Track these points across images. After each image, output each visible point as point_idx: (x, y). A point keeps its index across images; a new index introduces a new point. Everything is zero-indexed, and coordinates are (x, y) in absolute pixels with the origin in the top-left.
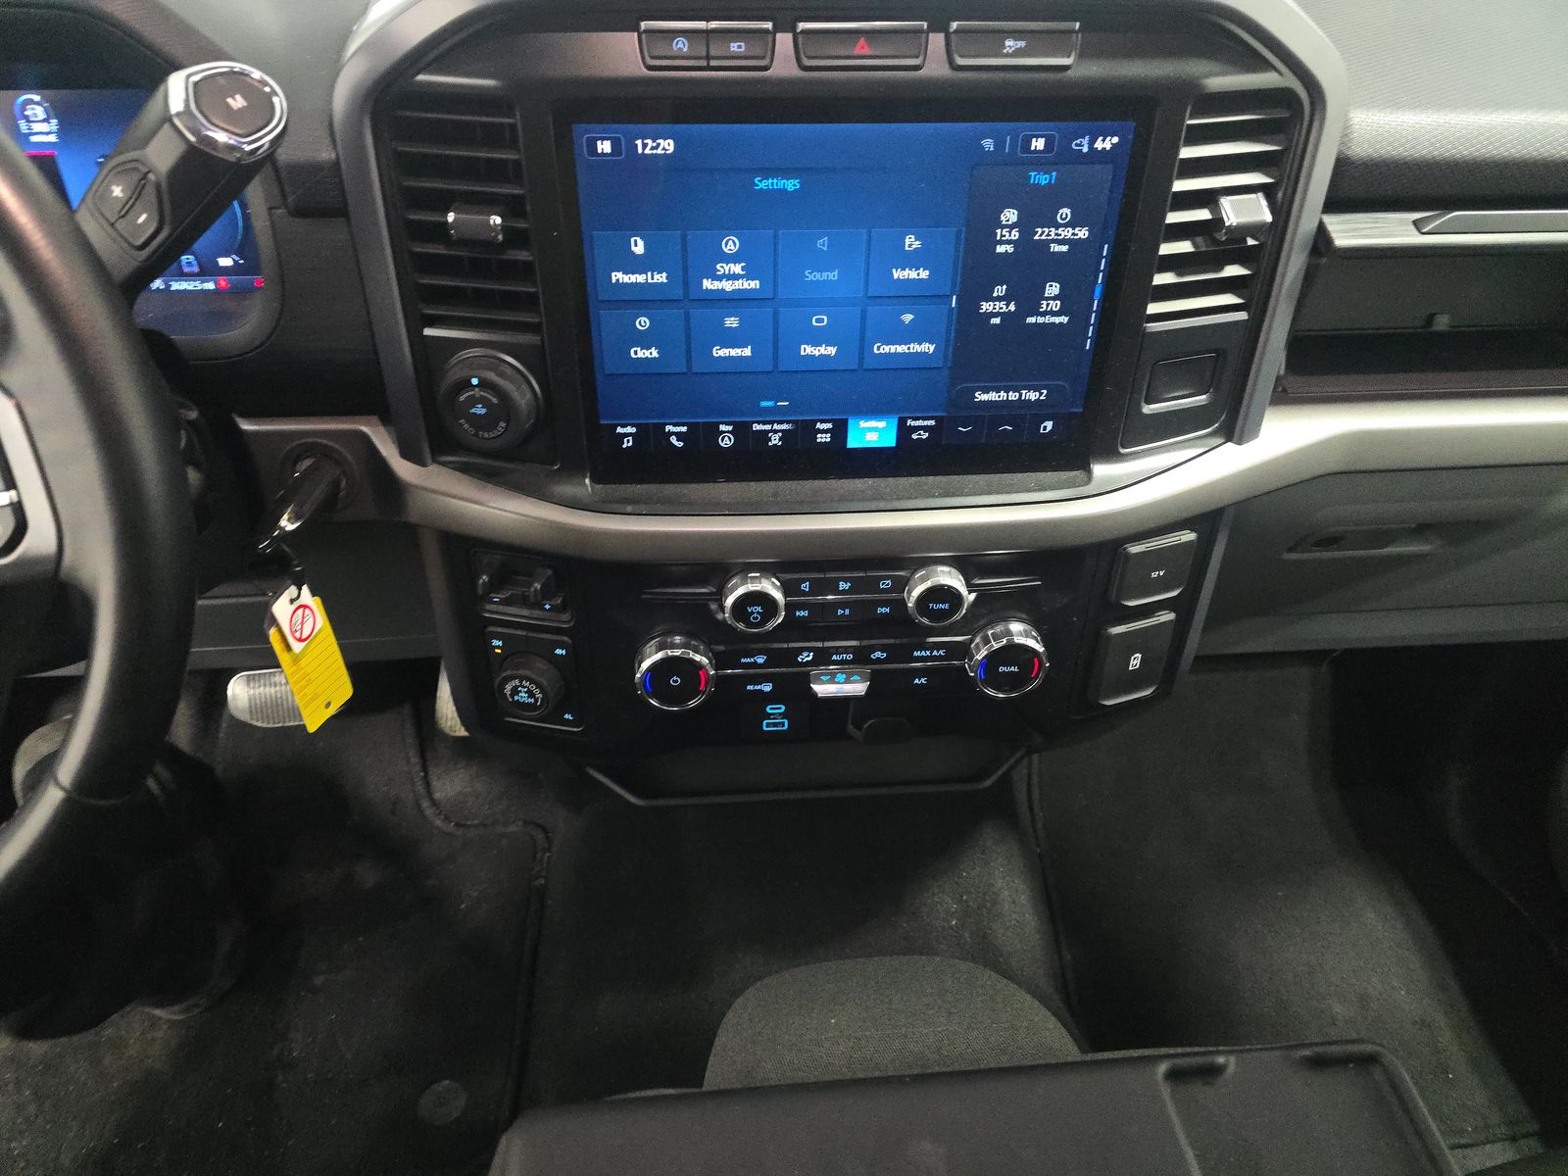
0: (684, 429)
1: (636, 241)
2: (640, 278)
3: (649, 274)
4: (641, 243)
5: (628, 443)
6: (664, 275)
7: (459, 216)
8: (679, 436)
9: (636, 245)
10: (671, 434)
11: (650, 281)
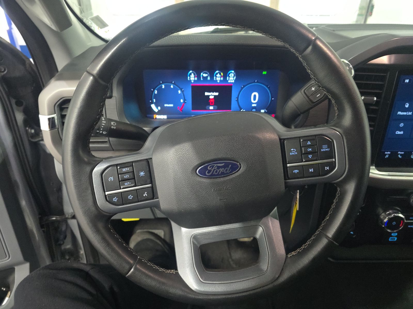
0: (403, 153)
1: (407, 104)
2: (405, 113)
3: (408, 112)
4: (408, 104)
5: (387, 156)
6: (411, 113)
7: (365, 97)
8: (401, 155)
9: (407, 105)
10: (399, 154)
11: (407, 114)
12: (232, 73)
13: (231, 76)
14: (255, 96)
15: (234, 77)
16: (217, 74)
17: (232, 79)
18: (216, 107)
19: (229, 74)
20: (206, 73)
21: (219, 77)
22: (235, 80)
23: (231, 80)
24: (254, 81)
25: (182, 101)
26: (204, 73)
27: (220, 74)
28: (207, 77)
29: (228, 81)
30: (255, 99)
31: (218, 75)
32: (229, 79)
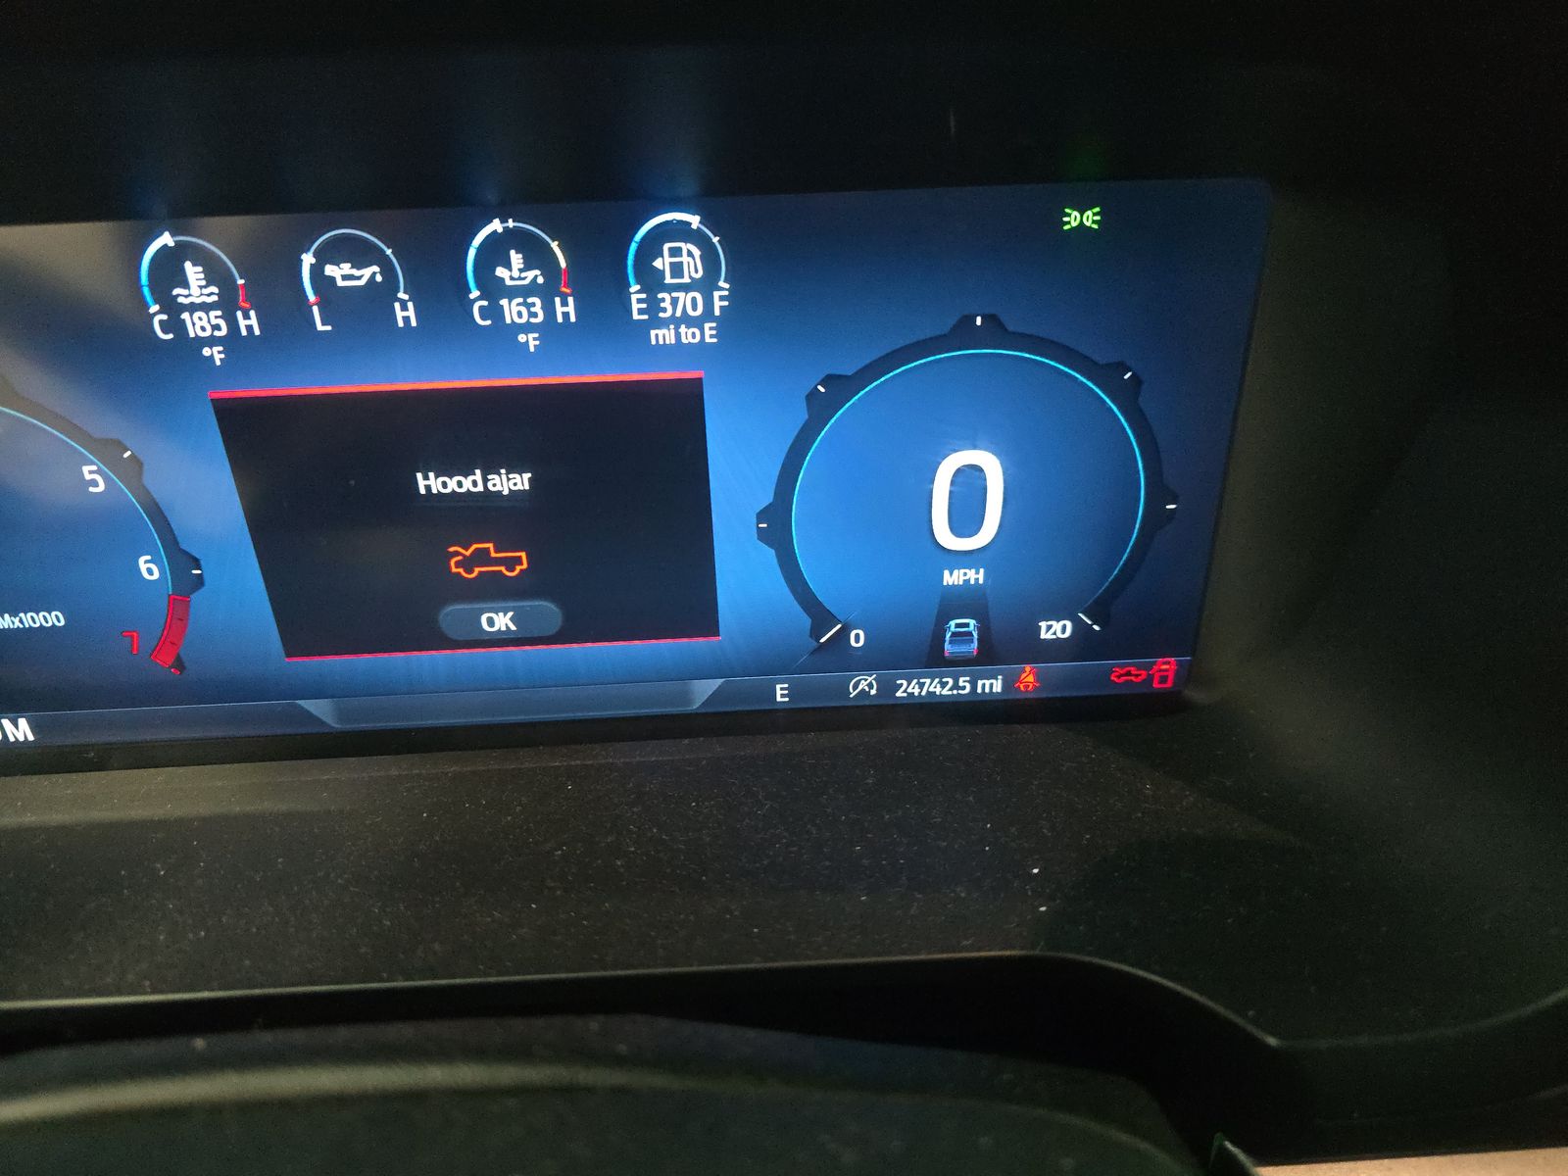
12: (682, 231)
13: (677, 270)
14: (970, 482)
15: (707, 285)
16: (495, 251)
17: (689, 302)
18: (549, 612)
19: (652, 246)
20: (360, 254)
21: (526, 291)
22: (725, 323)
23: (676, 322)
24: (951, 321)
25: (149, 568)
26: (329, 254)
27: (536, 255)
28: (379, 296)
29: (644, 328)
30: (966, 517)
31: (514, 270)
32: (653, 306)
